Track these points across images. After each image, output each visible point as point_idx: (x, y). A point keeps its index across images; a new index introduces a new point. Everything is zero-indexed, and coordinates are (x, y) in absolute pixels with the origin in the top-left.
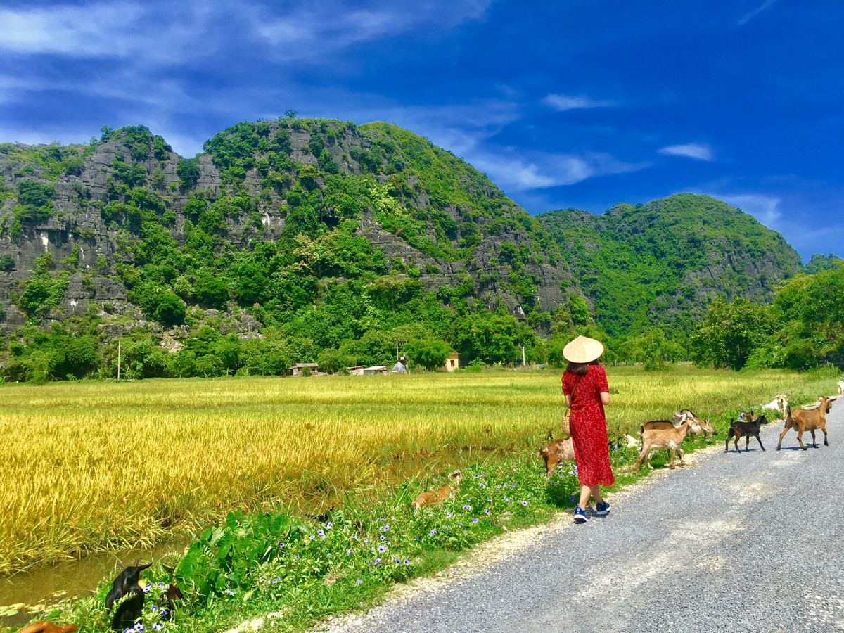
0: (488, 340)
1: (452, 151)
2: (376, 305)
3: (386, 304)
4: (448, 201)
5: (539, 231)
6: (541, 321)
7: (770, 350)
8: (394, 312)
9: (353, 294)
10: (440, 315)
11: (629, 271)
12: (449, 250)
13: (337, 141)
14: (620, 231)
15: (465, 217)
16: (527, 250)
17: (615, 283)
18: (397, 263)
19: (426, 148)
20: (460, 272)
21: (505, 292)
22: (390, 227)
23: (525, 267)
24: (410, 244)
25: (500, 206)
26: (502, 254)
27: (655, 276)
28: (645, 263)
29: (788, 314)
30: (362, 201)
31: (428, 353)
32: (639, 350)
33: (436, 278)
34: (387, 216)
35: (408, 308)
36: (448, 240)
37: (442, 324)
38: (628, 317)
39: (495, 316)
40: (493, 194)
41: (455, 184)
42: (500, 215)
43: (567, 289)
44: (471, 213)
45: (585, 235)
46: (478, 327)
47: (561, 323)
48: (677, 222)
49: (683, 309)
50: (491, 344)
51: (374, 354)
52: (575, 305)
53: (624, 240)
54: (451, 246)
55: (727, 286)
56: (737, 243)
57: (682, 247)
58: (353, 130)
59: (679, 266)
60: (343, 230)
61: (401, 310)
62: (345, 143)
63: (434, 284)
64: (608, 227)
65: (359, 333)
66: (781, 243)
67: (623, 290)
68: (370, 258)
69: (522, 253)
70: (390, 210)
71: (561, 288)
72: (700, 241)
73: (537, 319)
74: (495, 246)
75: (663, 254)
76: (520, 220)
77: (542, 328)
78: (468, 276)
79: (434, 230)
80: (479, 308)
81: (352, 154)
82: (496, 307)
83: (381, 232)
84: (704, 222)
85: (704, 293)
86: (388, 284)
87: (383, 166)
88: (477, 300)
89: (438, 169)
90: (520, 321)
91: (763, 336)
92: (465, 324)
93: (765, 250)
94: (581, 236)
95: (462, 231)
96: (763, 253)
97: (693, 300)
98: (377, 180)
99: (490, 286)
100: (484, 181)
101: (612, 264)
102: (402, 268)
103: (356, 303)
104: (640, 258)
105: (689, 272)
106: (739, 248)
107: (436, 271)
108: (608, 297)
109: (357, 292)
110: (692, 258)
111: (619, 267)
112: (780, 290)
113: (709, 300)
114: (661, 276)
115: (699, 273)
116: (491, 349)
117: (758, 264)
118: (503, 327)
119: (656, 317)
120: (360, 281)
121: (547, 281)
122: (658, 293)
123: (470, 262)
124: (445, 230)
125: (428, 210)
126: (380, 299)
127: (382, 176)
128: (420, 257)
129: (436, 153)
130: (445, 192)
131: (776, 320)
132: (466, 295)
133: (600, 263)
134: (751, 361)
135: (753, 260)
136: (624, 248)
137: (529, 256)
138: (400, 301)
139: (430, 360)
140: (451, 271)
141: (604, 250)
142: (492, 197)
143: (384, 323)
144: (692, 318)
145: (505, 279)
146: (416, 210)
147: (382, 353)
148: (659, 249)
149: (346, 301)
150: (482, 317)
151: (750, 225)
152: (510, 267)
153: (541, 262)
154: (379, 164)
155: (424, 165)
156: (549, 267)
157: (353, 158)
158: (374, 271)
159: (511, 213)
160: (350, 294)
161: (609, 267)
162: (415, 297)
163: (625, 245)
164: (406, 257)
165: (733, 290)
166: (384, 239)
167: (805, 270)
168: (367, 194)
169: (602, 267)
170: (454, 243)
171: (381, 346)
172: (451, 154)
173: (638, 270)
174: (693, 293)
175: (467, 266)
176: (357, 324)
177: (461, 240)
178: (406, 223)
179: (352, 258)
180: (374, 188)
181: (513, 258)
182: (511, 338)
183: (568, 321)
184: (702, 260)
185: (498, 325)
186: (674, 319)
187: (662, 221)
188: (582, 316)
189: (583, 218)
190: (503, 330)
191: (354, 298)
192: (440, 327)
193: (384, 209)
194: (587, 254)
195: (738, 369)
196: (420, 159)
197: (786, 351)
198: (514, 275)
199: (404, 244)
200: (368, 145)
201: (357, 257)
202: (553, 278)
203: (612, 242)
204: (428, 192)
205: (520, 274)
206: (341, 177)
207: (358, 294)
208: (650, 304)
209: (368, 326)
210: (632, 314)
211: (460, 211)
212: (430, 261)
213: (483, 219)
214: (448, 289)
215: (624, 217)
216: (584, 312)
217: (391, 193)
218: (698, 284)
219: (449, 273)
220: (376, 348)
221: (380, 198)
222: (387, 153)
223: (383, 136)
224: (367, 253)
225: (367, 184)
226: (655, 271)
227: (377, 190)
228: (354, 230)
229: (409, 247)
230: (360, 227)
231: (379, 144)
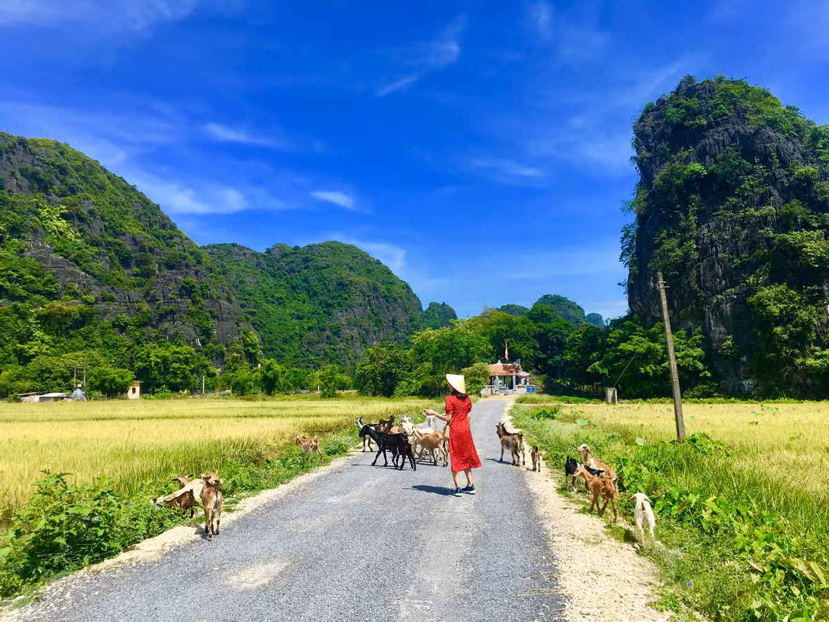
0: (166, 369)
1: (124, 178)
2: (45, 331)
3: (57, 330)
4: (123, 230)
5: (209, 265)
6: (217, 353)
7: (410, 383)
8: (64, 338)
9: (19, 318)
10: (115, 344)
11: (285, 307)
12: (123, 278)
13: (5, 156)
14: (279, 269)
15: (141, 248)
16: (207, 287)
17: (272, 316)
18: (70, 288)
19: (99, 172)
20: (138, 302)
21: (183, 324)
22: (62, 251)
23: (204, 302)
24: (84, 270)
25: (172, 238)
26: (183, 288)
27: (308, 313)
28: (299, 300)
29: (422, 358)
30: (32, 221)
31: (112, 381)
32: (319, 381)
33: (112, 307)
34: (58, 239)
35: (81, 335)
36: (122, 268)
37: (117, 352)
38: (282, 349)
39: (174, 346)
40: (165, 225)
41: (130, 213)
42: (172, 247)
43: (241, 324)
44: (148, 244)
45: (247, 270)
46: (157, 356)
47: (235, 354)
48: (328, 266)
49: (330, 344)
50: (168, 373)
51: (45, 380)
52: (248, 339)
53: (282, 278)
54: (124, 274)
55: (366, 326)
56: (375, 289)
57: (332, 289)
58: (24, 147)
59: (328, 305)
60: (8, 250)
61: (72, 336)
62: (15, 158)
63: (110, 312)
64: (268, 265)
65: (24, 359)
66: (408, 292)
67: (280, 324)
68: (39, 281)
69: (201, 289)
70: (61, 233)
71: (236, 323)
72: (347, 285)
73: (212, 351)
74: (176, 280)
75: (315, 294)
76: (192, 254)
77: (217, 359)
78: (146, 307)
79: (107, 258)
80: (157, 338)
81: (23, 172)
82: (174, 339)
83: (53, 256)
84: (351, 268)
85: (348, 331)
86: (60, 309)
87: (55, 187)
88: (155, 330)
89: (112, 196)
90: (197, 351)
91: (406, 372)
92: (143, 353)
93: (397, 297)
94: (243, 271)
95: (136, 261)
96: (395, 300)
97: (339, 337)
98: (49, 200)
99: (169, 318)
100: (157, 211)
101: (270, 299)
102: (75, 295)
103: (21, 327)
104: (296, 295)
105: (337, 312)
106: (376, 294)
107: (112, 300)
108: (266, 329)
109: (23, 316)
110: (339, 300)
111: (277, 303)
112: (416, 339)
113: (352, 337)
114: (313, 313)
115: (345, 313)
116: (168, 377)
117: (391, 308)
118: (181, 357)
119: (307, 350)
120: (27, 305)
121: (224, 316)
122: (310, 329)
123: (149, 294)
124: (119, 258)
125: (102, 236)
126: (49, 324)
127: (54, 197)
128: (96, 284)
129: (109, 178)
130: (121, 221)
131: (414, 362)
132: (144, 325)
133: (259, 298)
134: (398, 390)
135: (387, 304)
136: (281, 285)
137: (208, 292)
138: (72, 327)
139: (114, 387)
140: (127, 301)
141: (264, 286)
142: (164, 228)
143: (53, 349)
144: (337, 352)
145: (185, 312)
146: (90, 235)
147: (53, 380)
148: (312, 289)
149: (9, 324)
150: (160, 347)
151: (386, 275)
152: (189, 301)
153: (219, 298)
154: (51, 184)
155: (97, 190)
156: (226, 303)
157: (22, 175)
158: (44, 295)
159: (183, 246)
160: (14, 318)
161: (268, 302)
162: (88, 324)
163: (282, 283)
164: (79, 283)
165: (371, 329)
166: (56, 263)
167: (424, 314)
168: (37, 214)
169: (261, 302)
170: (126, 271)
171: (52, 373)
172: (123, 180)
173: (292, 306)
174: (339, 331)
175: (145, 297)
176: (22, 349)
177: (136, 269)
178: (80, 249)
179: (20, 280)
180: (45, 208)
181: (193, 292)
182: (188, 368)
183: (240, 353)
184: (348, 302)
185: (177, 355)
186: (322, 352)
187: (316, 264)
188: (253, 348)
189: (245, 254)
190: (180, 360)
191: (19, 321)
192: (115, 355)
193: (55, 232)
194: (247, 288)
195: (389, 396)
196: (94, 183)
197: (420, 384)
198: (193, 309)
199: (77, 270)
200: (40, 163)
201: (24, 279)
202: (229, 313)
203: (271, 279)
204: (103, 219)
205: (199, 308)
206: (7, 193)
207: (24, 318)
208: (302, 339)
209: (36, 352)
210: (286, 347)
211: (135, 241)
212: (105, 289)
213: (159, 251)
214: (125, 318)
215: (282, 257)
216: (255, 345)
217: (63, 216)
218: (343, 323)
219: (125, 302)
220: (46, 375)
221: (51, 220)
222: (61, 174)
223: (56, 155)
224: (37, 276)
225: (37, 204)
226: (307, 308)
227: (48, 212)
228: (22, 251)
229: (83, 273)
230: (29, 249)
231: (53, 164)
